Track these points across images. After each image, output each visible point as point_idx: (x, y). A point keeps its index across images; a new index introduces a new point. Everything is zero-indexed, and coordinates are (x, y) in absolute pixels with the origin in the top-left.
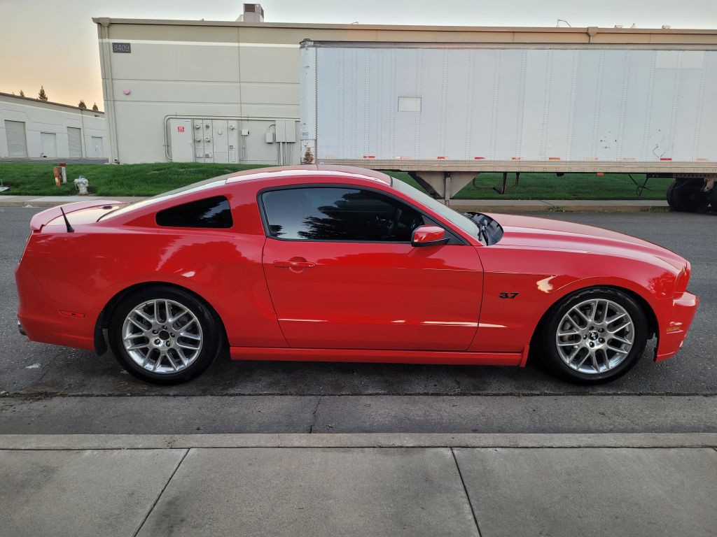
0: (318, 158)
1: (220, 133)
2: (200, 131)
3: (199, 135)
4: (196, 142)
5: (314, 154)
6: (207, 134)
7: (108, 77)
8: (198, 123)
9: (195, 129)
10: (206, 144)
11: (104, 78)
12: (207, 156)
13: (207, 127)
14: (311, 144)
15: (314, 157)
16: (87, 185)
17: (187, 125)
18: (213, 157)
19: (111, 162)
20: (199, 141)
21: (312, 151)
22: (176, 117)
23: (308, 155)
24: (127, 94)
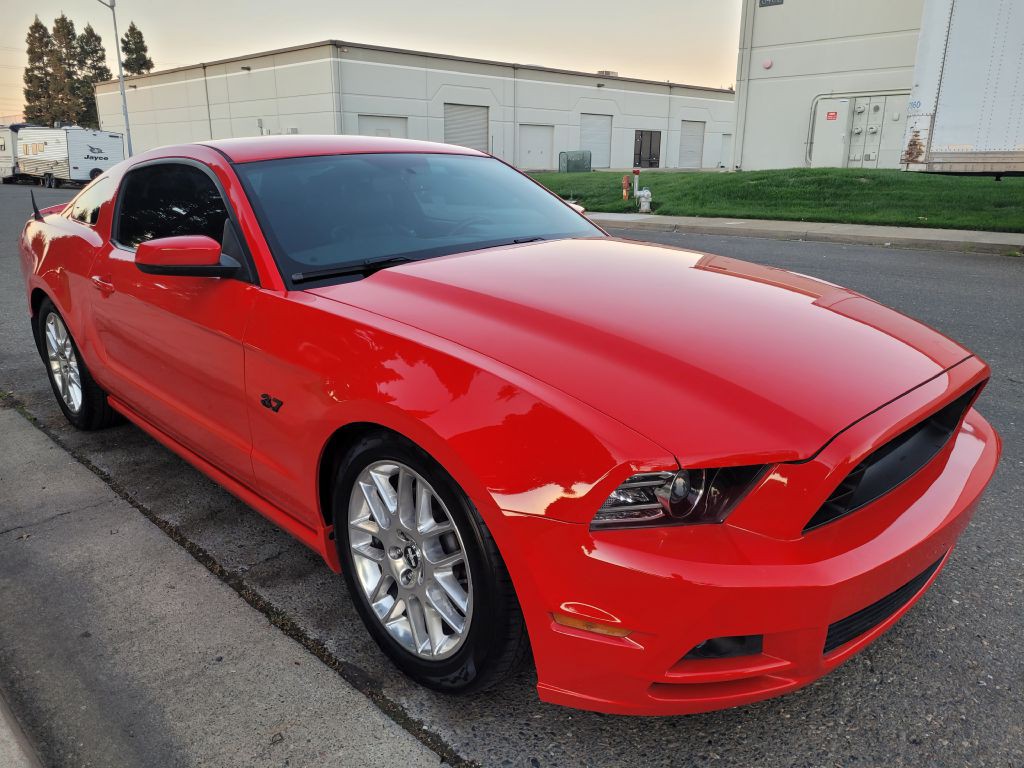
0: (934, 149)
1: (896, 117)
2: (864, 116)
3: (861, 124)
4: (853, 134)
5: (925, 143)
6: (874, 121)
7: (747, 45)
8: (862, 103)
9: (855, 113)
10: (869, 137)
11: (742, 48)
12: (868, 158)
13: (877, 109)
14: (923, 124)
15: (924, 149)
16: (650, 200)
17: (842, 108)
18: (877, 159)
19: (731, 169)
20: (859, 133)
21: (923, 136)
22: (831, 96)
23: (913, 144)
24: (768, 68)
